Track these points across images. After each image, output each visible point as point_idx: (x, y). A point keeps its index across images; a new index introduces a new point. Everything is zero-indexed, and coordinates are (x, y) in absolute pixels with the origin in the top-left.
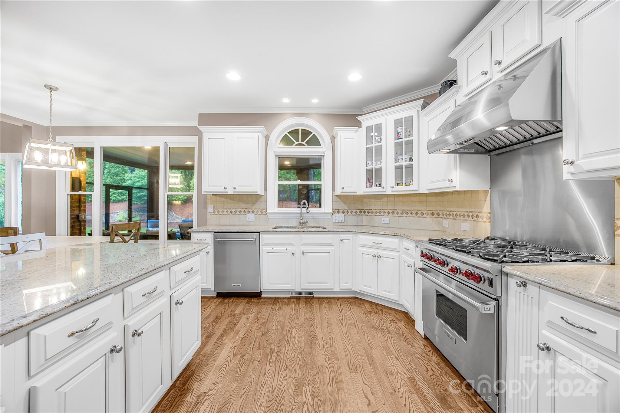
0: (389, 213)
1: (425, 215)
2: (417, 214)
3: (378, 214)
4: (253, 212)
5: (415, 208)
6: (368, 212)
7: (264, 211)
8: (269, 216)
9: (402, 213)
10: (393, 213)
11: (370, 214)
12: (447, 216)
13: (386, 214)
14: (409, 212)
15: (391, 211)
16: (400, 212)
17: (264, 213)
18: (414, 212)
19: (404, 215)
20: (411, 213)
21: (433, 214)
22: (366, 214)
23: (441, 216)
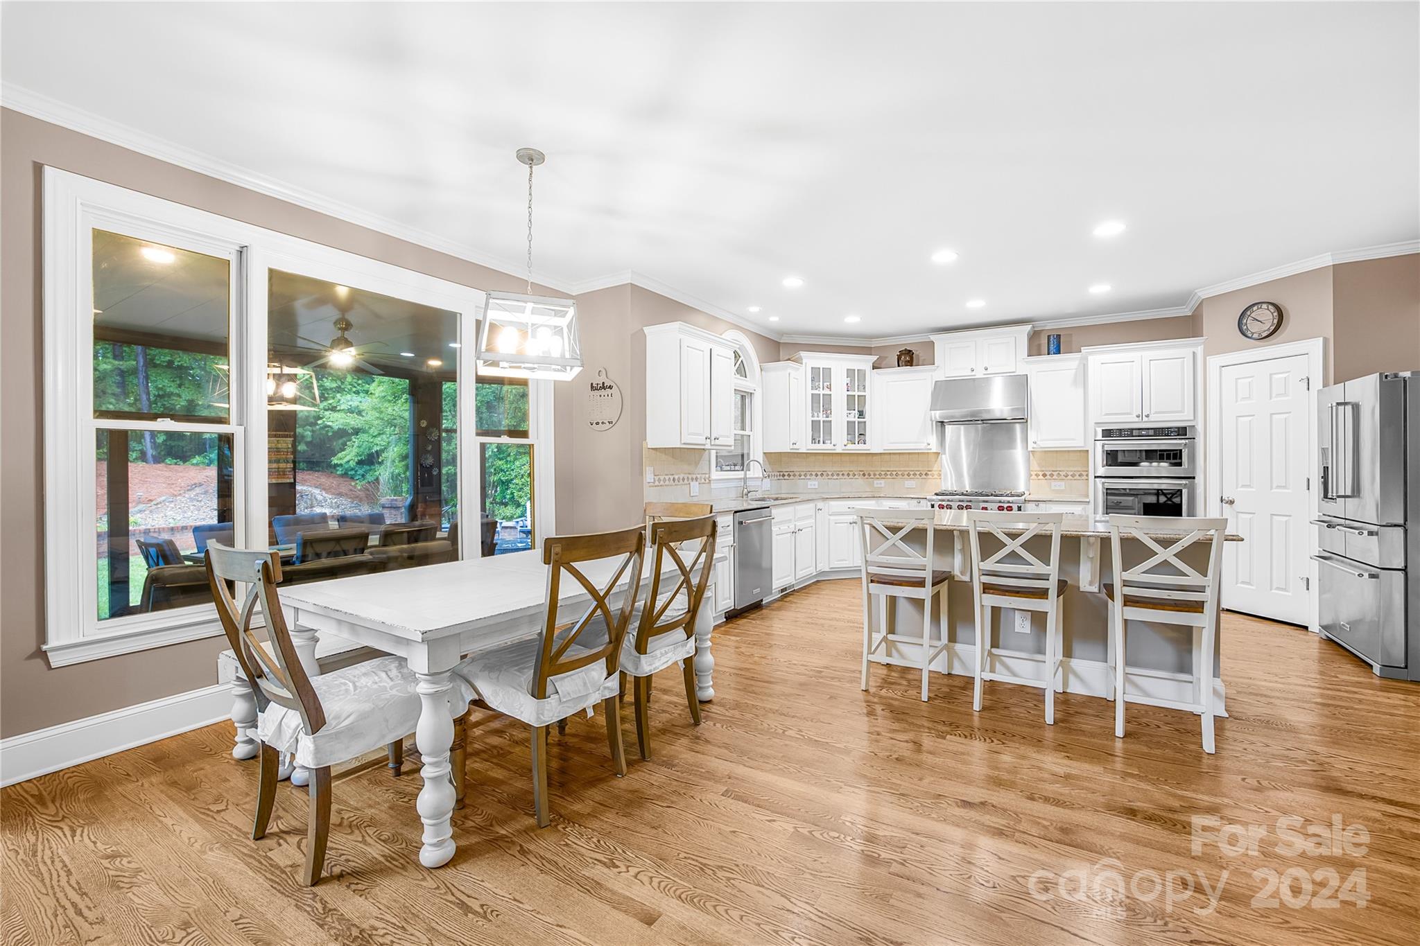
0: (817, 475)
1: (856, 477)
2: (848, 475)
3: (803, 477)
4: (696, 479)
5: (846, 469)
6: (789, 475)
7: (707, 476)
8: (713, 485)
9: (832, 475)
10: (822, 475)
11: (792, 477)
12: (882, 476)
13: (814, 477)
14: (841, 473)
15: (819, 473)
16: (830, 473)
17: (707, 481)
18: (846, 473)
19: (835, 477)
20: (843, 475)
21: (864, 475)
22: (786, 477)
23: (872, 476)
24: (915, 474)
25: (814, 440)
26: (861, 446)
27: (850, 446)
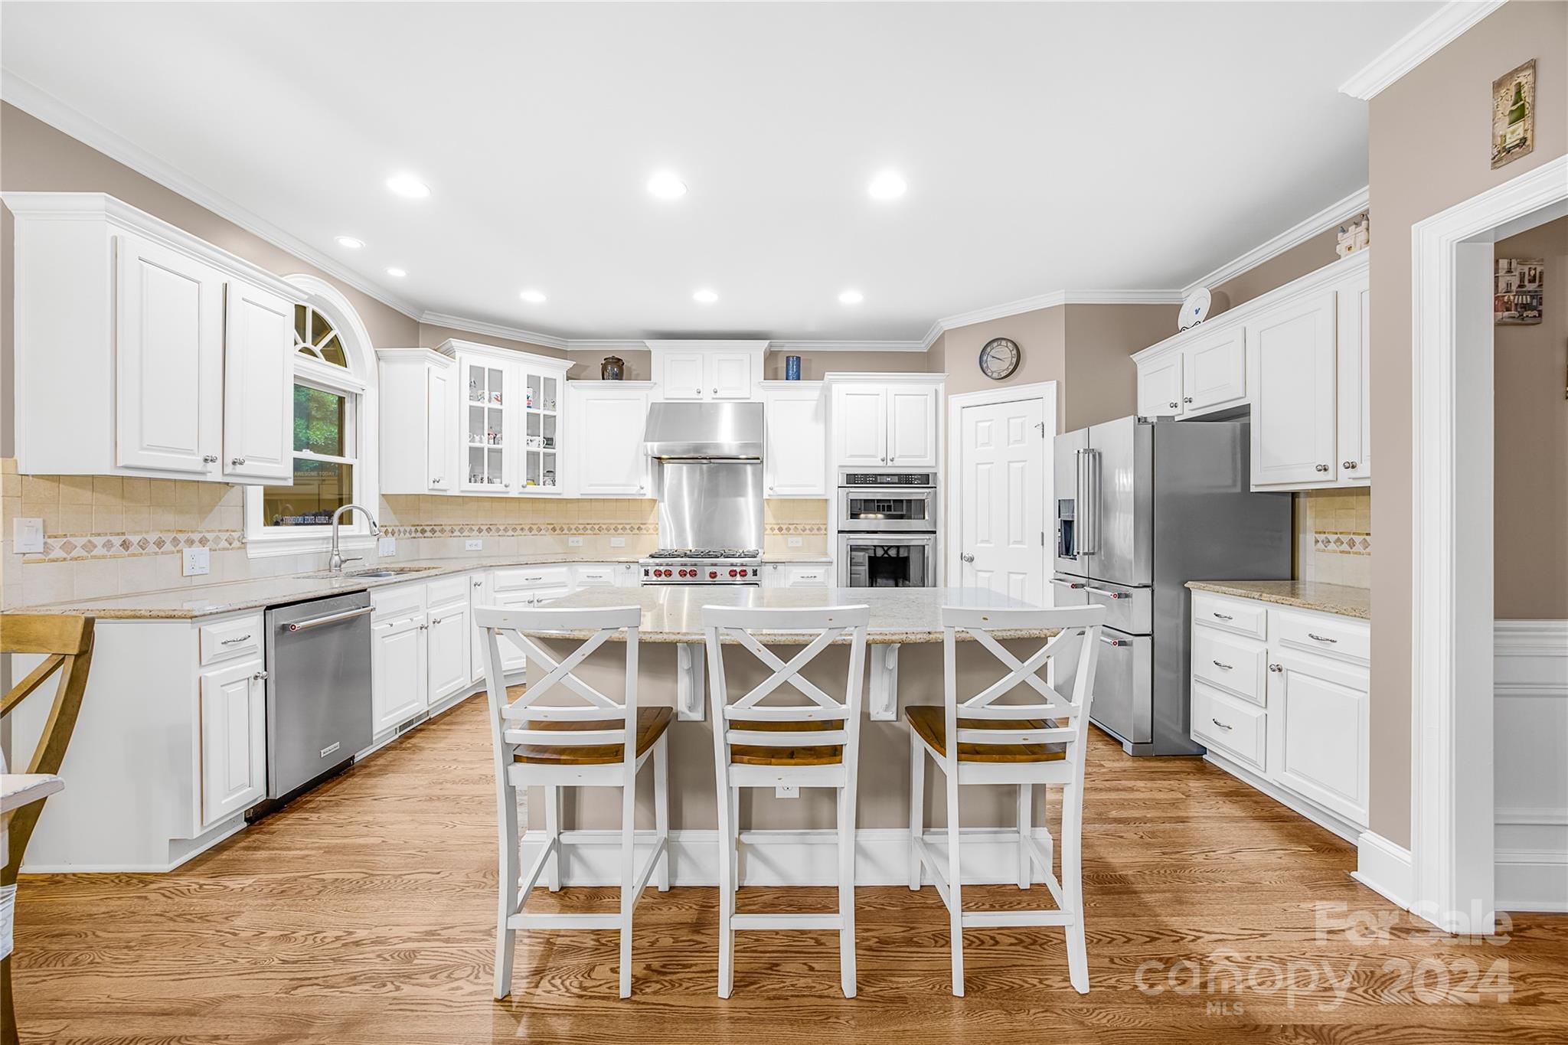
0: (480, 531)
1: (543, 532)
2: (531, 530)
3: (457, 533)
4: (203, 542)
5: (527, 521)
6: (433, 531)
7: (236, 535)
8: (252, 552)
9: (506, 530)
10: (489, 530)
11: (438, 534)
12: (581, 530)
13: (476, 533)
14: (519, 528)
15: (484, 528)
16: (502, 528)
17: (236, 544)
18: (527, 527)
19: (510, 533)
20: (522, 529)
21: (554, 529)
22: (428, 534)
23: (566, 531)
24: (624, 529)
25: (473, 477)
26: (549, 488)
27: (531, 488)
